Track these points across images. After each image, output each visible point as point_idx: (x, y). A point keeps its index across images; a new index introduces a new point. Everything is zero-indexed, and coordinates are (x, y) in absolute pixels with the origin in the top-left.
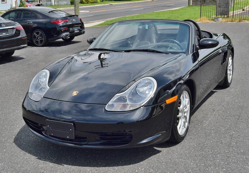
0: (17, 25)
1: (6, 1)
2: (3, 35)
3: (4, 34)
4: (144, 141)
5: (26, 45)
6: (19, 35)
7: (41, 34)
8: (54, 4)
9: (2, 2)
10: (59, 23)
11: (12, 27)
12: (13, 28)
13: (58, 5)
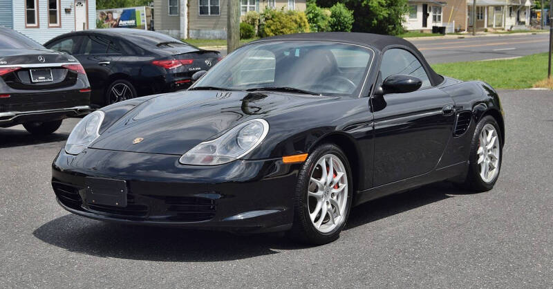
0: (73, 62)
1: (60, 23)
2: (38, 79)
3: (42, 78)
4: (240, 217)
5: (87, 107)
6: (74, 82)
7: (128, 91)
8: (186, 37)
9: (51, 25)
10: (171, 66)
11: (60, 65)
12: (62, 68)
13: (197, 39)
